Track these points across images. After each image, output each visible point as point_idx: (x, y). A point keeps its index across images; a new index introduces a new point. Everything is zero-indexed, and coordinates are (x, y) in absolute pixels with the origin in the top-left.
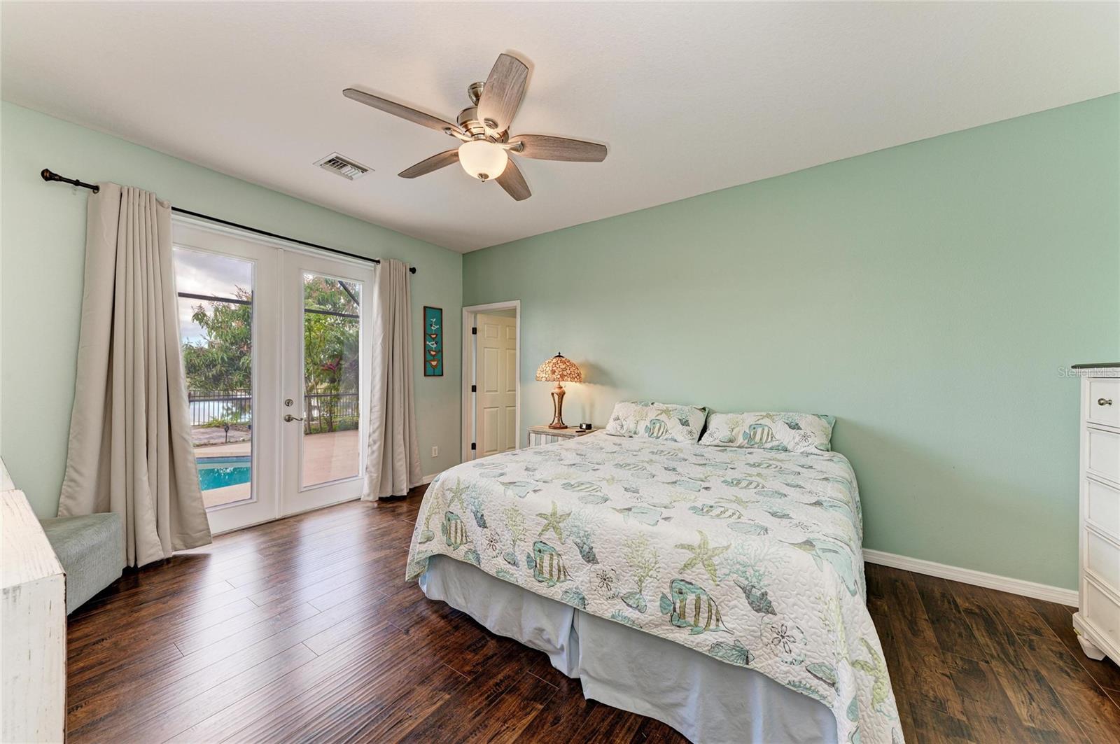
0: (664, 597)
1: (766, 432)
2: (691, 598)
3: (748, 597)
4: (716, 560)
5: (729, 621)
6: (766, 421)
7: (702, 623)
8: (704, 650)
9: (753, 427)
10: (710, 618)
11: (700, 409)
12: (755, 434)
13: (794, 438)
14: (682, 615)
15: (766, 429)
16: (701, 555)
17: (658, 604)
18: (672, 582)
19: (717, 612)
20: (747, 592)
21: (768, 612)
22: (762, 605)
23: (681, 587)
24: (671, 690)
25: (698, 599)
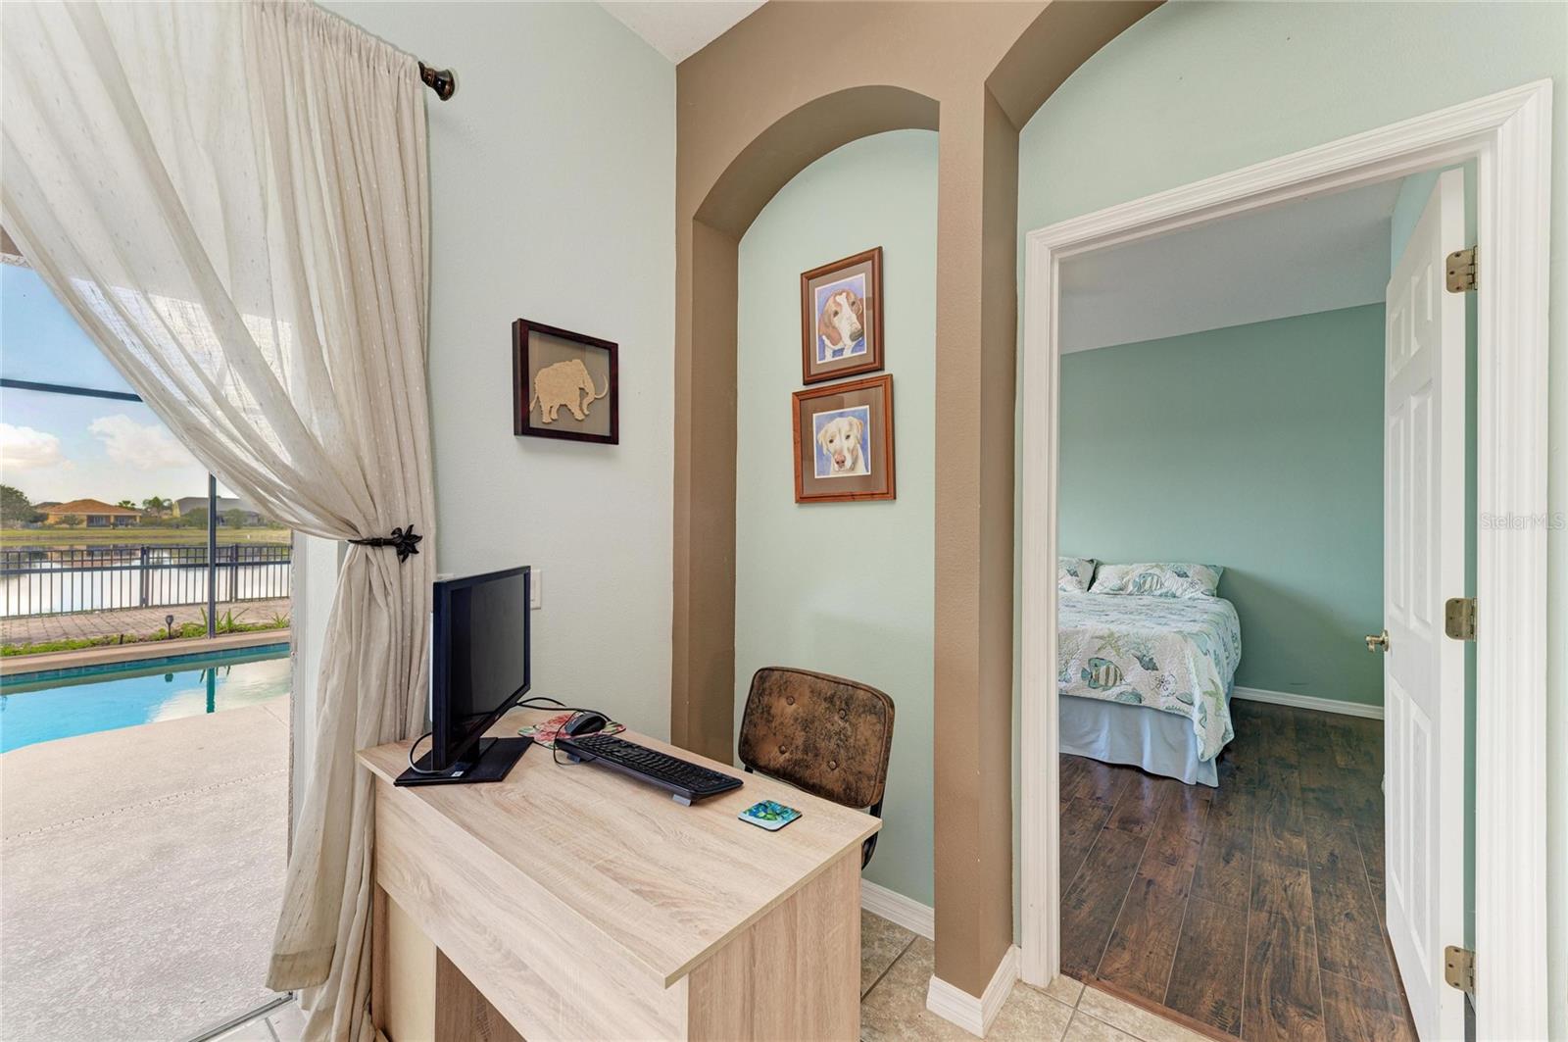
0: (1084, 670)
1: (1155, 581)
2: (1103, 669)
3: (1141, 662)
4: (1120, 643)
5: (1129, 679)
6: (1156, 571)
7: (1110, 683)
8: (1112, 699)
9: (1144, 576)
10: (1116, 680)
11: (1088, 561)
12: (1145, 582)
13: (1182, 585)
14: (1097, 680)
15: (1156, 578)
16: (1109, 640)
17: (1080, 675)
18: (1090, 660)
19: (1121, 675)
20: (1140, 659)
21: (1153, 669)
22: (1150, 665)
23: (1095, 663)
24: (1088, 733)
25: (1108, 669)
